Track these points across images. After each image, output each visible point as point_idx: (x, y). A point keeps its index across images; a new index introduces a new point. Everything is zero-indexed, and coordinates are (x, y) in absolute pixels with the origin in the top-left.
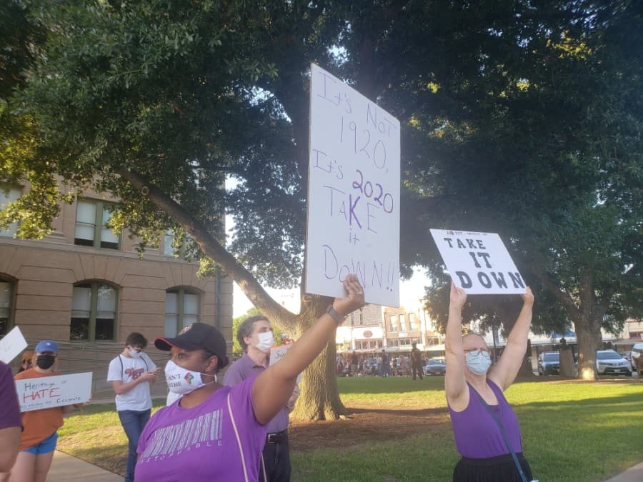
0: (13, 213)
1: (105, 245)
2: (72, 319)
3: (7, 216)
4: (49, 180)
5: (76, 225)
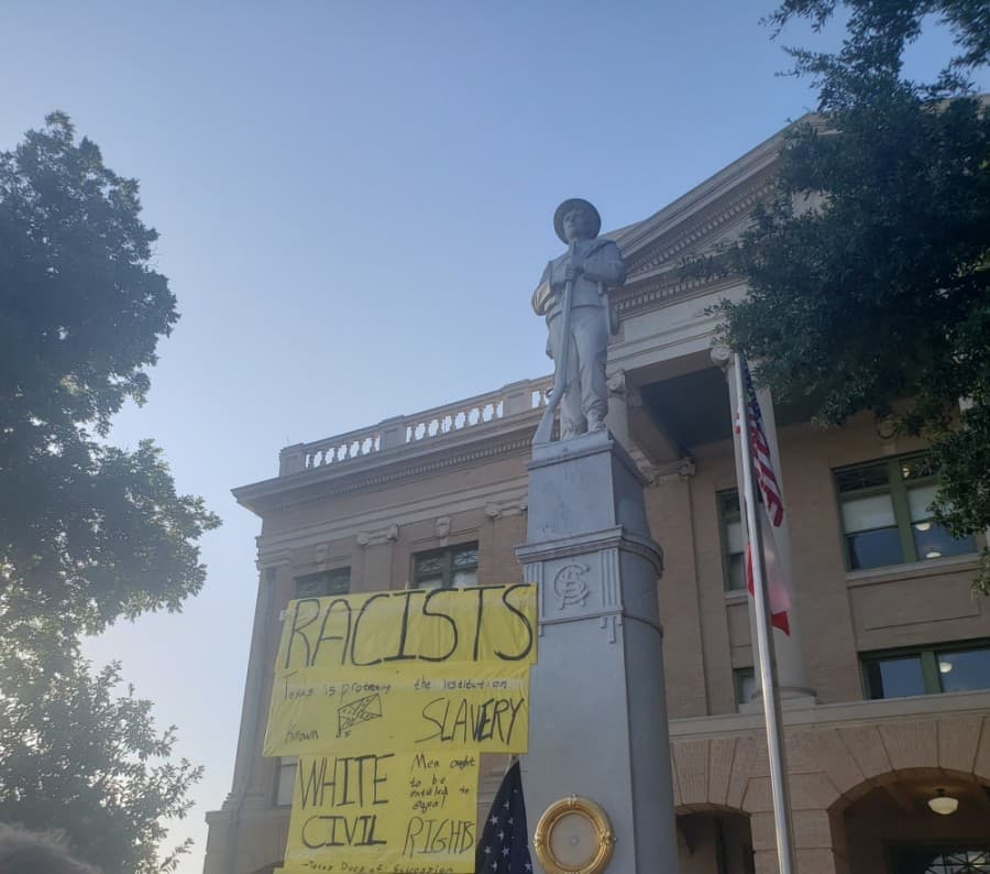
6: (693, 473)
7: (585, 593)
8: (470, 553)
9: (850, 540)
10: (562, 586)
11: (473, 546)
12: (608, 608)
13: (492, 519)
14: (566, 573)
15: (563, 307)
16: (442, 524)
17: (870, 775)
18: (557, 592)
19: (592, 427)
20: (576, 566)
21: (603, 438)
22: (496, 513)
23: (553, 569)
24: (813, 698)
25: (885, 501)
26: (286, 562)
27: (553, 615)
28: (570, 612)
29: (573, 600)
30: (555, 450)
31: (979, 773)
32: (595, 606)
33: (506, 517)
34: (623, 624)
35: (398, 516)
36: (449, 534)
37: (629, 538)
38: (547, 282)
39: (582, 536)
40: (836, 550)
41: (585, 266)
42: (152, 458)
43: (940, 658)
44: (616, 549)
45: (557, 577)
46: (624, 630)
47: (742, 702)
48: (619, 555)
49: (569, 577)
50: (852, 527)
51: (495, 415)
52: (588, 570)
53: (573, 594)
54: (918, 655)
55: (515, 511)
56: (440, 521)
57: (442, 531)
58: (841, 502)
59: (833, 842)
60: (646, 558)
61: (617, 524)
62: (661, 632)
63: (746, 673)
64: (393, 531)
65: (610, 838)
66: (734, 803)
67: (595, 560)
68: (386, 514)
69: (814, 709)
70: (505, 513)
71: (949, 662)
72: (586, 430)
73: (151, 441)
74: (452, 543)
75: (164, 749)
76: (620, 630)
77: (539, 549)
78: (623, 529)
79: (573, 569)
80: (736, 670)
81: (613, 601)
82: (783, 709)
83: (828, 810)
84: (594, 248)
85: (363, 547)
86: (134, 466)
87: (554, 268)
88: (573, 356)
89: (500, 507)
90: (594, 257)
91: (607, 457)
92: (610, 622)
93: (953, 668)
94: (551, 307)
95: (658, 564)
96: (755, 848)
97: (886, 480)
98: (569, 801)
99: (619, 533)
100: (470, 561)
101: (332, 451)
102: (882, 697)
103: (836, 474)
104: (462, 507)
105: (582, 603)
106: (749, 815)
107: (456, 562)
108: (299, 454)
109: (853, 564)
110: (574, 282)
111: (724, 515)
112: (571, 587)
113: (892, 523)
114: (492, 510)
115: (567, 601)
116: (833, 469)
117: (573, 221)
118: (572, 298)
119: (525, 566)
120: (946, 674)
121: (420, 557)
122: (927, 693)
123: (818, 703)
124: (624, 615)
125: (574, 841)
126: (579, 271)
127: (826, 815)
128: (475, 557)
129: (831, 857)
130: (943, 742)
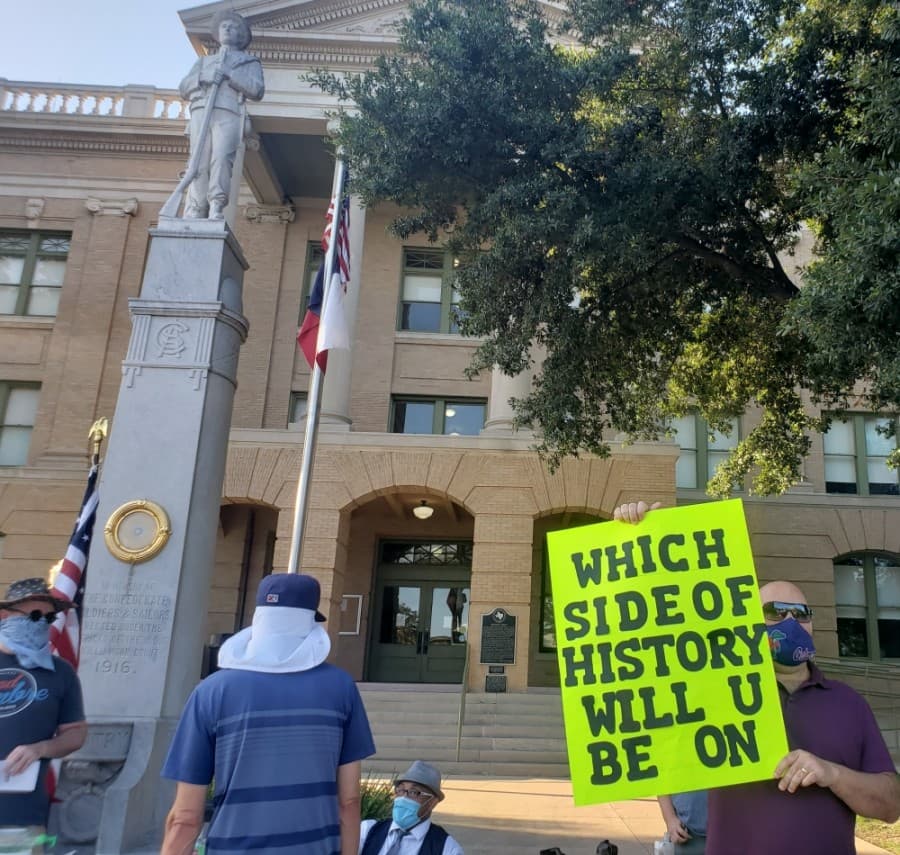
0: (746, 457)
1: (877, 489)
2: (839, 620)
3: (740, 462)
4: (791, 399)
5: (825, 460)
6: (291, 220)
7: (182, 348)
8: (61, 241)
9: (405, 307)
10: (163, 339)
11: (67, 235)
12: (198, 364)
13: (92, 213)
14: (170, 328)
15: (206, 102)
16: (34, 206)
17: (377, 488)
18: (158, 343)
19: (213, 214)
20: (179, 326)
21: (219, 227)
22: (97, 208)
23: (159, 323)
24: (348, 426)
25: (437, 282)
27: (152, 361)
28: (166, 361)
29: (171, 352)
30: (177, 226)
31: (450, 493)
32: (189, 359)
33: (106, 215)
34: (208, 377)
36: (41, 218)
37: (225, 311)
38: (197, 75)
39: (188, 303)
40: (393, 312)
41: (231, 76)
43: (448, 406)
44: (214, 320)
45: (161, 331)
46: (208, 383)
47: (291, 422)
48: (216, 324)
49: (171, 333)
50: (409, 296)
51: (112, 111)
52: (188, 330)
53: (171, 346)
54: (434, 402)
56: (31, 201)
57: (33, 212)
58: (405, 274)
59: (339, 535)
60: (236, 329)
61: (218, 299)
62: (235, 386)
63: (300, 396)
65: (167, 532)
66: (268, 500)
67: (195, 324)
69: (348, 434)
70: (106, 212)
71: (454, 409)
72: (206, 215)
74: (42, 227)
76: (204, 381)
77: (150, 305)
78: (223, 306)
79: (176, 328)
80: (294, 393)
81: (203, 359)
82: (318, 442)
83: (340, 511)
84: (243, 61)
87: (204, 66)
88: (207, 150)
89: (103, 204)
90: (240, 68)
91: (220, 244)
92: (198, 373)
93: (455, 416)
94: (196, 99)
95: (243, 334)
96: (278, 535)
97: (441, 266)
98: (139, 503)
99: (218, 307)
100: (60, 250)
102: (402, 432)
103: (405, 251)
104: (61, 194)
105: (178, 355)
106: (279, 510)
107: (44, 247)
109: (404, 325)
110: (219, 86)
111: (310, 262)
112: (170, 342)
113: (439, 300)
114: (93, 205)
115: (166, 352)
116: (404, 247)
117: (228, 30)
118: (215, 99)
119: (135, 317)
120: (449, 418)
122: (433, 433)
123: (352, 430)
124: (210, 371)
125: (138, 531)
126: (226, 78)
127: (338, 514)
128: (64, 247)
129: (334, 545)
130: (433, 469)
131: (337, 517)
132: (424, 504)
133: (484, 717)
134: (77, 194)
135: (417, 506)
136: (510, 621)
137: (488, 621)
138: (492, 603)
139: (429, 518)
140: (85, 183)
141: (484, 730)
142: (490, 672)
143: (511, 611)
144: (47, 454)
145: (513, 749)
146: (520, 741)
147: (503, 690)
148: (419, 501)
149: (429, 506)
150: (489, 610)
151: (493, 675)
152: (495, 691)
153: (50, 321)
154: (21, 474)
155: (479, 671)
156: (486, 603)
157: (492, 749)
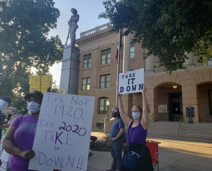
11: (110, 49)
13: (113, 44)
17: (160, 83)
22: (113, 43)
26: (82, 53)
27: (64, 69)
31: (175, 82)
35: (98, 44)
36: (106, 47)
42: (58, 38)
44: (70, 60)
55: (116, 42)
56: (105, 45)
57: (105, 46)
59: (154, 93)
64: (98, 47)
68: (96, 44)
70: (115, 43)
73: (58, 35)
74: (107, 48)
75: (55, 83)
83: (153, 88)
85: (93, 50)
86: (55, 39)
89: (114, 42)
99: (70, 58)
101: (88, 33)
107: (108, 52)
108: (83, 34)
112: (66, 65)
114: (113, 42)
121: (102, 51)
124: (70, 68)
128: (110, 51)
129: (153, 95)
130: (171, 78)
131: (153, 90)
132: (175, 85)
133: (186, 128)
134: (110, 41)
135: (173, 86)
136: (193, 108)
137: (187, 108)
138: (188, 105)
139: (176, 88)
140: (112, 39)
141: (186, 131)
142: (189, 119)
143: (193, 106)
144: (112, 85)
145: (192, 135)
146: (194, 134)
147: (193, 123)
148: (174, 85)
149: (176, 86)
150: (187, 106)
151: (190, 120)
152: (190, 123)
153: (110, 63)
154: (109, 89)
155: (187, 119)
156: (187, 105)
157: (187, 135)
